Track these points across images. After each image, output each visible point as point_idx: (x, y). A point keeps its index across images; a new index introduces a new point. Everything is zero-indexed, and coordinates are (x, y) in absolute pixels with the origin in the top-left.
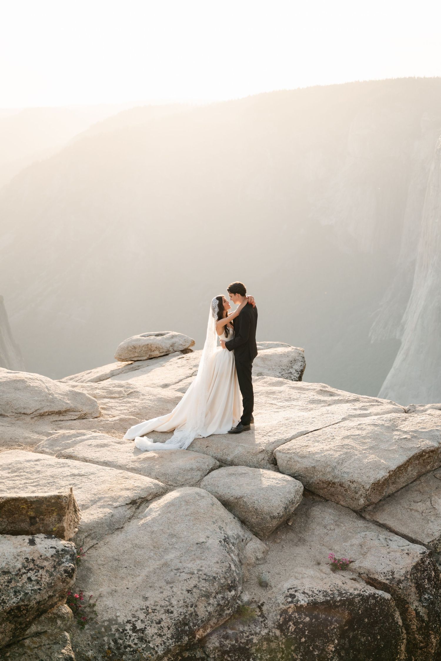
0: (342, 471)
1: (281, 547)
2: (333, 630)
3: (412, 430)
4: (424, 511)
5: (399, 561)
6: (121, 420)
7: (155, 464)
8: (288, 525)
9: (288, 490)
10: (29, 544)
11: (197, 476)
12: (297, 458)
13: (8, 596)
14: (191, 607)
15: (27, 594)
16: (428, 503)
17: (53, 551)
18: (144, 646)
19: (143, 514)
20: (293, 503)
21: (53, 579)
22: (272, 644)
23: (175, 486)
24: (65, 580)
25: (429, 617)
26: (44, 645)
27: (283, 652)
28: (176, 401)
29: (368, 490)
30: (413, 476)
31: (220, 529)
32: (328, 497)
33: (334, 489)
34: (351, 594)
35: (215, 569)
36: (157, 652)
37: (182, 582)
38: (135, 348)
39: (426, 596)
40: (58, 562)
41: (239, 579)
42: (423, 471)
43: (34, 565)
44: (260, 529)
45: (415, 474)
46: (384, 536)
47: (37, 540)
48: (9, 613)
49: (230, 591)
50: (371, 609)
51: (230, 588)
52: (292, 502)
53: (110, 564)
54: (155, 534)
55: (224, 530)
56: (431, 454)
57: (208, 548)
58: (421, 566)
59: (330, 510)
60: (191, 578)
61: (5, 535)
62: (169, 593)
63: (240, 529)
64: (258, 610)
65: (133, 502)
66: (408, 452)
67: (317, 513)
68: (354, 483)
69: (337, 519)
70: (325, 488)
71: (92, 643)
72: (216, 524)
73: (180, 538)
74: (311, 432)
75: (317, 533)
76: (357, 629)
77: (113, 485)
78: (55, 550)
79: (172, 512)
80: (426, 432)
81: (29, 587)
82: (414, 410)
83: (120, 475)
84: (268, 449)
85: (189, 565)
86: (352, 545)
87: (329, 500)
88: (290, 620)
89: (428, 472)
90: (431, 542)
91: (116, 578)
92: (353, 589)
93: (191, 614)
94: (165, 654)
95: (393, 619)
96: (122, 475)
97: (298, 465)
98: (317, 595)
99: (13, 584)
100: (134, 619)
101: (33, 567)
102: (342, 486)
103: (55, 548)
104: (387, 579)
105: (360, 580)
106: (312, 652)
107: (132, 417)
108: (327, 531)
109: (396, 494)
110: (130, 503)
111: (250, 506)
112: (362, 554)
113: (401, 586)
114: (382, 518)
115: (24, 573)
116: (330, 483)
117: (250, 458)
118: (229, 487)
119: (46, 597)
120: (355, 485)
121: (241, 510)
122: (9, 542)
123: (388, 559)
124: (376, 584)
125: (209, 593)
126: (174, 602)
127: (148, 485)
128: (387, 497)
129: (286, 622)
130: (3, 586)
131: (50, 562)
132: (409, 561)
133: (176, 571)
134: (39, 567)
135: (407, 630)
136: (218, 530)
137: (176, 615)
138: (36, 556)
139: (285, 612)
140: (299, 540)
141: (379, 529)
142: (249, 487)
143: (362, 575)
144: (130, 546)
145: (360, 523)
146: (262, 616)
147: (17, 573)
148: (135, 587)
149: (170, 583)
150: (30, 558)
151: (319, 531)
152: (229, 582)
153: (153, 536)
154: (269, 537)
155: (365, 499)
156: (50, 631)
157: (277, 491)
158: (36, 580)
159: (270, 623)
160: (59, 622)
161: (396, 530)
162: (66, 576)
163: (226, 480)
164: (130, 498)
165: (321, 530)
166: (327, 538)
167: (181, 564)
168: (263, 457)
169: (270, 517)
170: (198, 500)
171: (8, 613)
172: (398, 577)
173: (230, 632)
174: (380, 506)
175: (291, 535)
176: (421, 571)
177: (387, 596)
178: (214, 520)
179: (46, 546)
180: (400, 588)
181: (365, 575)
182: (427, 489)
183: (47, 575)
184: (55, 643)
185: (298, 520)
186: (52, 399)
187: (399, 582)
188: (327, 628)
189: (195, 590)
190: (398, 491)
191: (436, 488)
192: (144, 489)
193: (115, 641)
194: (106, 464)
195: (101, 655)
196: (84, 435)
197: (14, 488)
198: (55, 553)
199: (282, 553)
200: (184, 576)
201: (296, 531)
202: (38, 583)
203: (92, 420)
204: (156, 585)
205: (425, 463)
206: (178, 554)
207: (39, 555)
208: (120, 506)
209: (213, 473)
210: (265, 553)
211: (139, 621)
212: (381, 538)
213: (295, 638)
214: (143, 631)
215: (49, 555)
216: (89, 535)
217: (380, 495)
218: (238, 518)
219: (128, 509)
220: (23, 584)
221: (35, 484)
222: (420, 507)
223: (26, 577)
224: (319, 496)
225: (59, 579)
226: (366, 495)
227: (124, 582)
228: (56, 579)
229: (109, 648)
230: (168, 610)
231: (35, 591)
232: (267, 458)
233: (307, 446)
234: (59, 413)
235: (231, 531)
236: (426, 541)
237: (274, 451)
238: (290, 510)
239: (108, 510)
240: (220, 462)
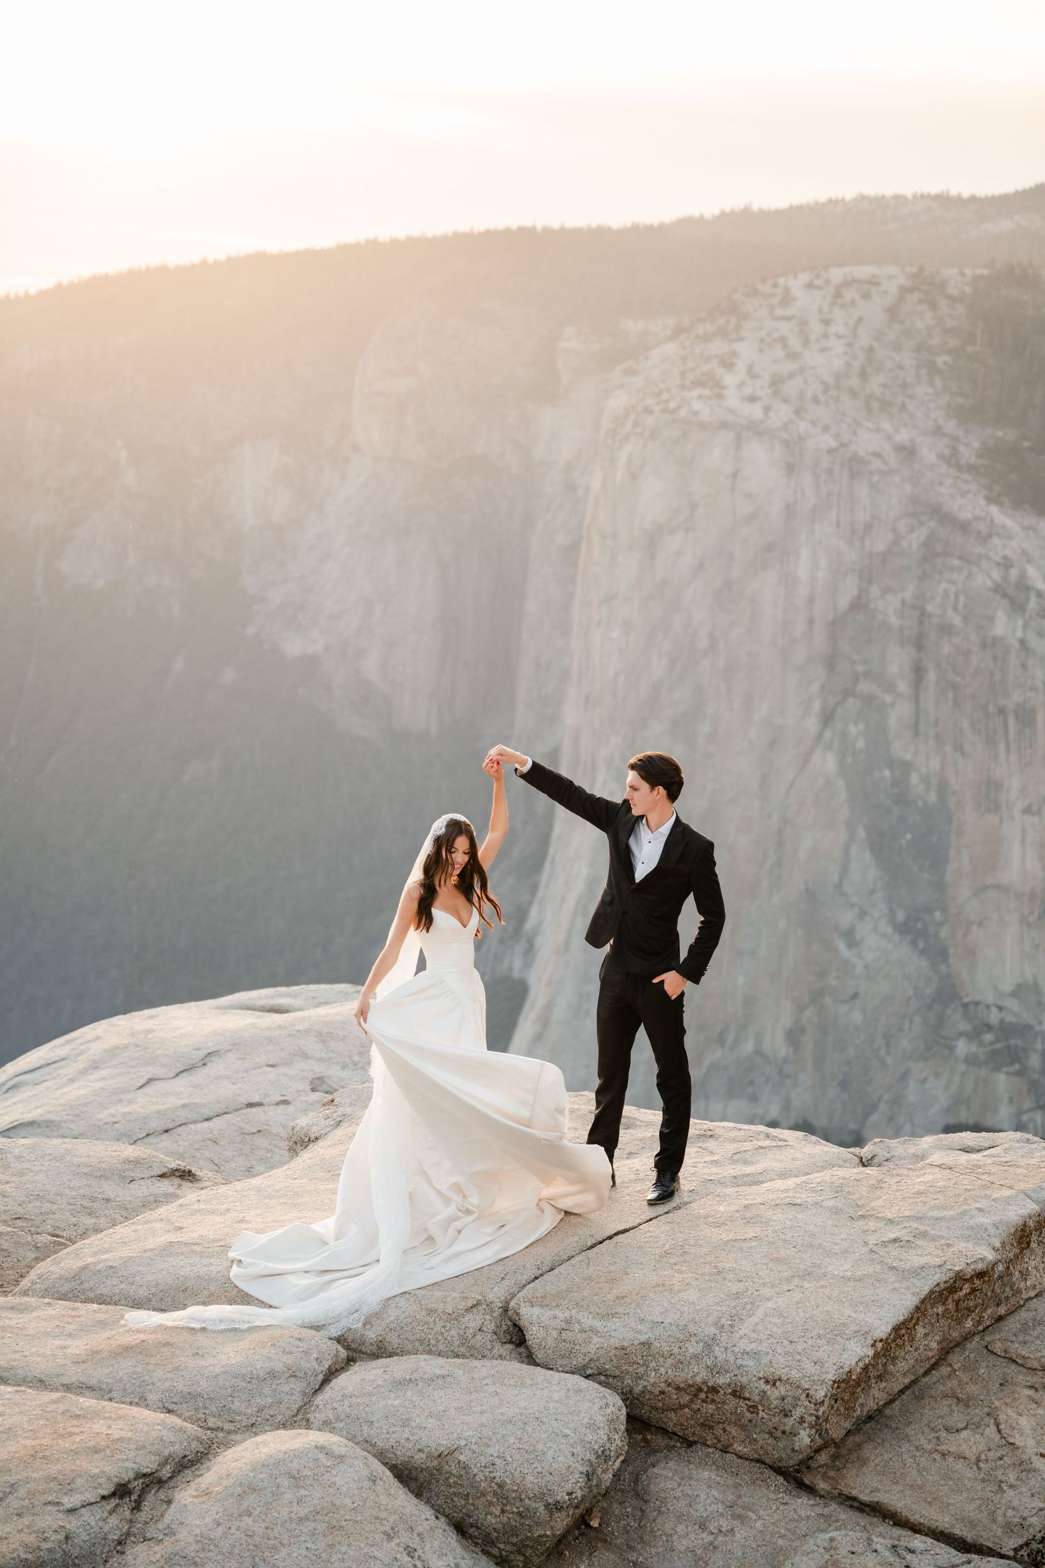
0: (736, 1350)
3: (907, 1213)
4: (983, 1457)
7: (151, 1367)
8: (588, 1526)
9: (586, 1420)
11: (292, 1394)
12: (588, 1321)
16: (991, 1431)
19: (160, 1526)
20: (606, 1460)
23: (230, 1432)
28: (127, 1174)
29: (823, 1402)
30: (930, 1354)
31: (409, 1554)
32: (694, 1434)
33: (712, 1407)
42: (955, 1334)
44: (514, 1545)
45: (934, 1345)
46: (889, 1542)
52: (604, 1456)
55: (419, 1557)
56: (977, 1282)
59: (706, 1474)
63: (459, 1550)
65: (121, 1491)
66: (915, 1281)
67: (669, 1485)
68: (778, 1384)
69: (731, 1497)
70: (685, 1406)
72: (396, 1541)
74: (610, 1238)
75: (681, 1546)
77: (44, 1442)
79: (256, 1513)
80: (952, 1218)
82: (888, 1155)
83: (53, 1407)
84: (491, 1297)
87: (695, 1443)
89: (967, 1337)
90: (1021, 1547)
96: (62, 1407)
97: (595, 1339)
102: (740, 1397)
108: (711, 1538)
109: (888, 1412)
110: (114, 1494)
111: (480, 1477)
114: (864, 1485)
116: (700, 1390)
117: (438, 1328)
118: (405, 1423)
120: (782, 1390)
121: (452, 1490)
127: (154, 1434)
128: (865, 1422)
136: (407, 1559)
141: (863, 1520)
142: (467, 1419)
145: (802, 1505)
151: (687, 1539)
155: (813, 1431)
157: (555, 1424)
161: (912, 1519)
163: (390, 1402)
164: (109, 1479)
165: (692, 1536)
166: (716, 1560)
168: (479, 1323)
169: (547, 1506)
170: (328, 1469)
174: (850, 1450)
175: (605, 1559)
178: (387, 1528)
182: (973, 1389)
185: (616, 1509)
190: (892, 1401)
191: (1001, 1385)
192: (144, 1447)
201: (615, 1545)
205: (962, 1311)
208: (83, 1506)
209: (345, 1381)
212: (878, 1547)
217: (848, 1417)
218: (447, 1516)
219: (110, 1513)
222: (970, 1443)
224: (664, 1431)
226: (818, 1417)
232: (492, 1326)
233: (610, 1281)
235: (439, 1558)
236: (1009, 1545)
237: (512, 1304)
238: (600, 1481)
239: (50, 1520)
240: (348, 1348)
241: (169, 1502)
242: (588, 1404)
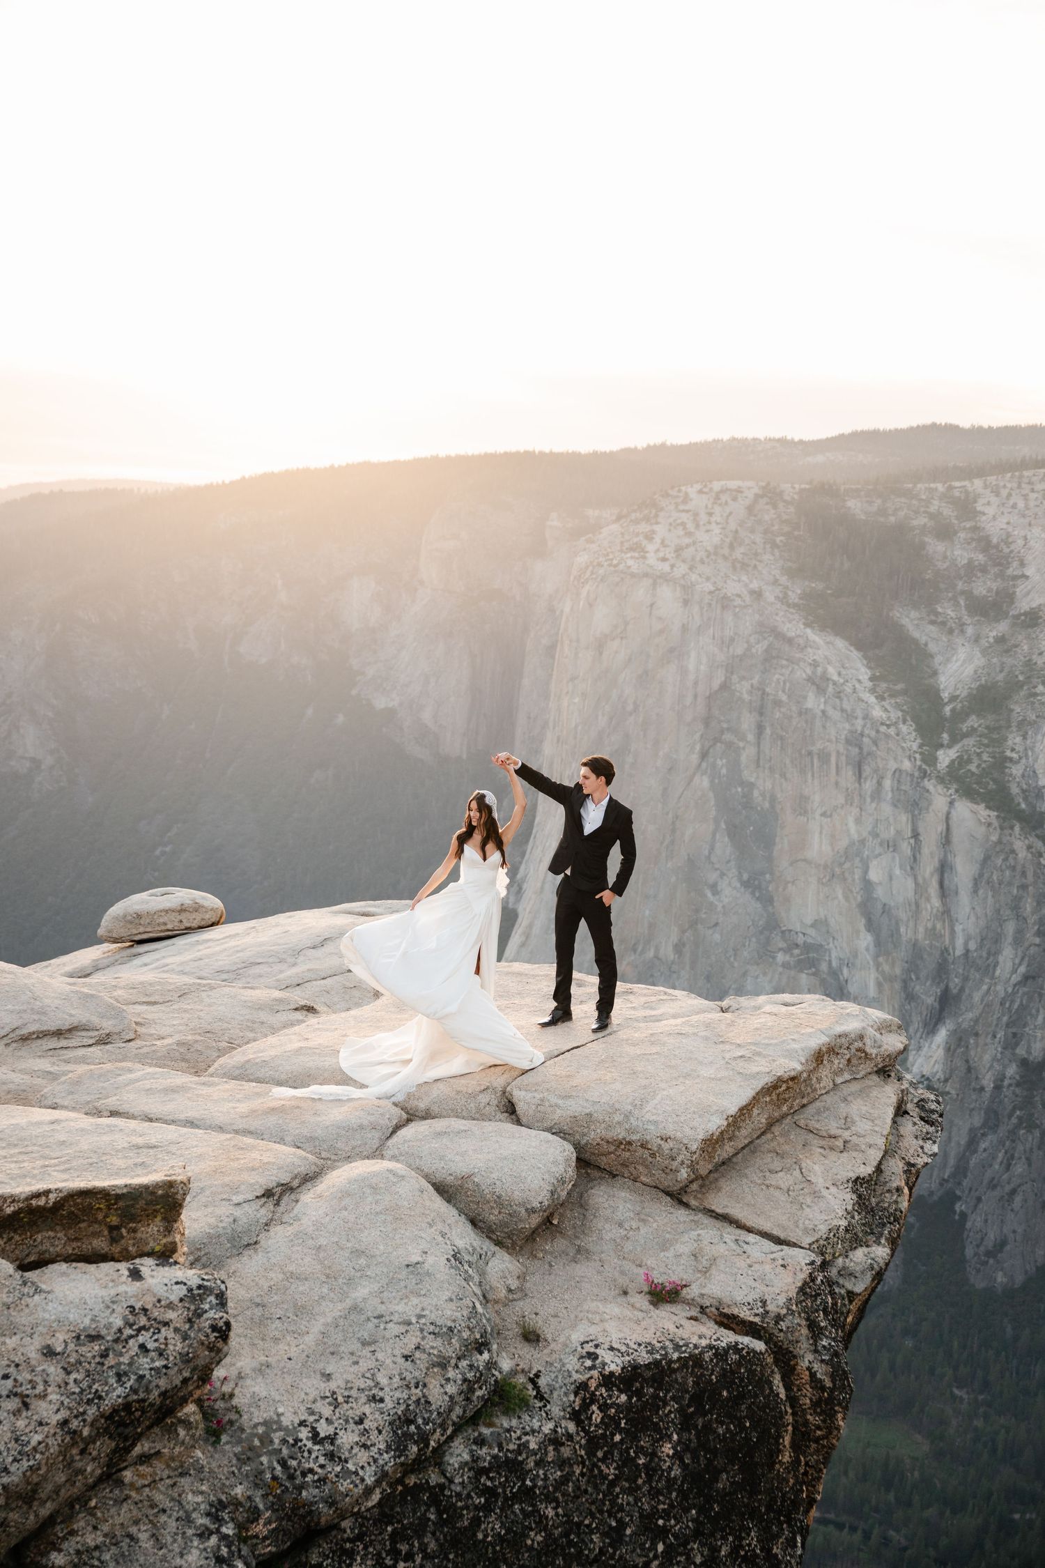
0: (644, 1119)
1: (547, 1266)
2: (667, 1415)
3: (749, 1041)
4: (792, 1188)
5: (771, 1280)
6: (179, 1044)
7: (287, 1121)
8: (551, 1223)
9: (552, 1159)
10: (130, 1279)
11: (373, 1139)
12: (554, 1100)
13: (106, 1384)
14: (417, 1387)
15: (142, 1377)
16: (797, 1173)
17: (182, 1291)
18: (338, 1469)
19: (291, 1215)
20: (564, 1183)
21: (190, 1346)
22: (562, 1449)
23: (335, 1161)
24: (214, 1346)
25: (833, 1381)
26: (161, 1479)
27: (583, 1463)
28: (275, 1007)
29: (695, 1152)
30: (761, 1126)
31: (442, 1236)
32: (617, 1170)
33: (628, 1154)
34: (696, 1346)
35: (449, 1313)
36: (363, 1480)
37: (391, 1341)
38: (139, 916)
39: (824, 1343)
40: (195, 1310)
41: (492, 1330)
42: (776, 1114)
43: (149, 1319)
44: (507, 1233)
45: (764, 1121)
46: (733, 1238)
47: (145, 1271)
48: (109, 1418)
49: (481, 1353)
50: (732, 1372)
51: (481, 1346)
52: (562, 1181)
53: (248, 1313)
54: (324, 1250)
55: (448, 1238)
56: (790, 1083)
57: (428, 1274)
58: (810, 1288)
59: (623, 1194)
60: (407, 1331)
61: (74, 1264)
62: (372, 1364)
63: (473, 1235)
64: (530, 1386)
65: (268, 1194)
66: (753, 1081)
67: (601, 1200)
68: (669, 1140)
69: (638, 1209)
70: (611, 1153)
71: (239, 1470)
72: (435, 1228)
73: (372, 1256)
74: (568, 1051)
75: (607, 1236)
76: (710, 1412)
77: (222, 1163)
78: (185, 1288)
79: (350, 1208)
80: (776, 1044)
81: (144, 1363)
82: (738, 1006)
83: (227, 1143)
84: (495, 1084)
85: (400, 1308)
86: (678, 1256)
87: (617, 1175)
88: (593, 1401)
89: (784, 1116)
90: (814, 1242)
91: (263, 1339)
92: (696, 1337)
93: (418, 1402)
94: (378, 1483)
95: (771, 1389)
96: (233, 1143)
97: (558, 1111)
98: (636, 1351)
99: (111, 1360)
100: (312, 1419)
101: (148, 1324)
102: (645, 1148)
103: (185, 1284)
104: (756, 1315)
105: (704, 1319)
106: (634, 1459)
107: (198, 1038)
108: (625, 1232)
109: (734, 1160)
110: (263, 1195)
111: (486, 1191)
112: (700, 1271)
113: (783, 1325)
114: (719, 1203)
115: (131, 1337)
116: (622, 1143)
117: (463, 1102)
118: (442, 1158)
119: (177, 1382)
120: (671, 1144)
121: (469, 1199)
122: (88, 1276)
123: (751, 1278)
124: (734, 1326)
125: (444, 1358)
126: (384, 1381)
127: (289, 1160)
128: (721, 1166)
129: (585, 1406)
130: (93, 1365)
131: (180, 1312)
132: (790, 1280)
133: (376, 1321)
134: (159, 1323)
135: (792, 1407)
136: (441, 1239)
137: (390, 1405)
138: (149, 1302)
139: (583, 1386)
140: (579, 1251)
141: (718, 1224)
142: (479, 1156)
143: (708, 1310)
144: (281, 1276)
145: (682, 1214)
146: (540, 1396)
147: (115, 1337)
148: (304, 1355)
149: (369, 1344)
150: (138, 1306)
151: (611, 1232)
152: (478, 1336)
153: (321, 1255)
154: (521, 1248)
155: (689, 1170)
156: (166, 1451)
157: (533, 1161)
158: (156, 1349)
159: (556, 1410)
160: (182, 1432)
161: (748, 1224)
162: (216, 1338)
163: (433, 1145)
164: (261, 1186)
165: (614, 1231)
166: (628, 1246)
167: (383, 1307)
168: (488, 1100)
169: (527, 1210)
170: (394, 1184)
171: (107, 1418)
172: (776, 1310)
173: (486, 1431)
174: (711, 1182)
175: (560, 1243)
176: (811, 1296)
177: (759, 1346)
178: (429, 1220)
179: (166, 1281)
180: (781, 1330)
181: (713, 1309)
182: (786, 1148)
183: (178, 1337)
184: (181, 1475)
185: (568, 1213)
186: (42, 1007)
187: (779, 1318)
188: (657, 1413)
189: (418, 1354)
190: (737, 1154)
191: (804, 1145)
192: (282, 1168)
193: (283, 1463)
194: (191, 1123)
195: (260, 1492)
196: (130, 1071)
197: (25, 1176)
198: (186, 1293)
199: (553, 1276)
200: (394, 1329)
201: (568, 1235)
202: (161, 1355)
203: (124, 1045)
204: (342, 1349)
205: (781, 1101)
206: (376, 1287)
207: (155, 1300)
208: (245, 1202)
209: (403, 1132)
210: (522, 1277)
211: (323, 1421)
212: (727, 1240)
213: (604, 1435)
214: (332, 1439)
215: (174, 1298)
216: (197, 1260)
217: (710, 1162)
218: (466, 1215)
219: (261, 1207)
220: (132, 1358)
221: (62, 1167)
222: (783, 1180)
223: (137, 1345)
224: (599, 1168)
225: (203, 1344)
226: (692, 1161)
227: (281, 1346)
228: (195, 1345)
229: (274, 1478)
230: (374, 1397)
231: (157, 1370)
232: (496, 1102)
233: (568, 1076)
234: (58, 1033)
235: (461, 1239)
236: (806, 1241)
237: (508, 1089)
238: (559, 1196)
239: (225, 1210)
240: (407, 1113)
241: (297, 1201)
242: (553, 1150)
